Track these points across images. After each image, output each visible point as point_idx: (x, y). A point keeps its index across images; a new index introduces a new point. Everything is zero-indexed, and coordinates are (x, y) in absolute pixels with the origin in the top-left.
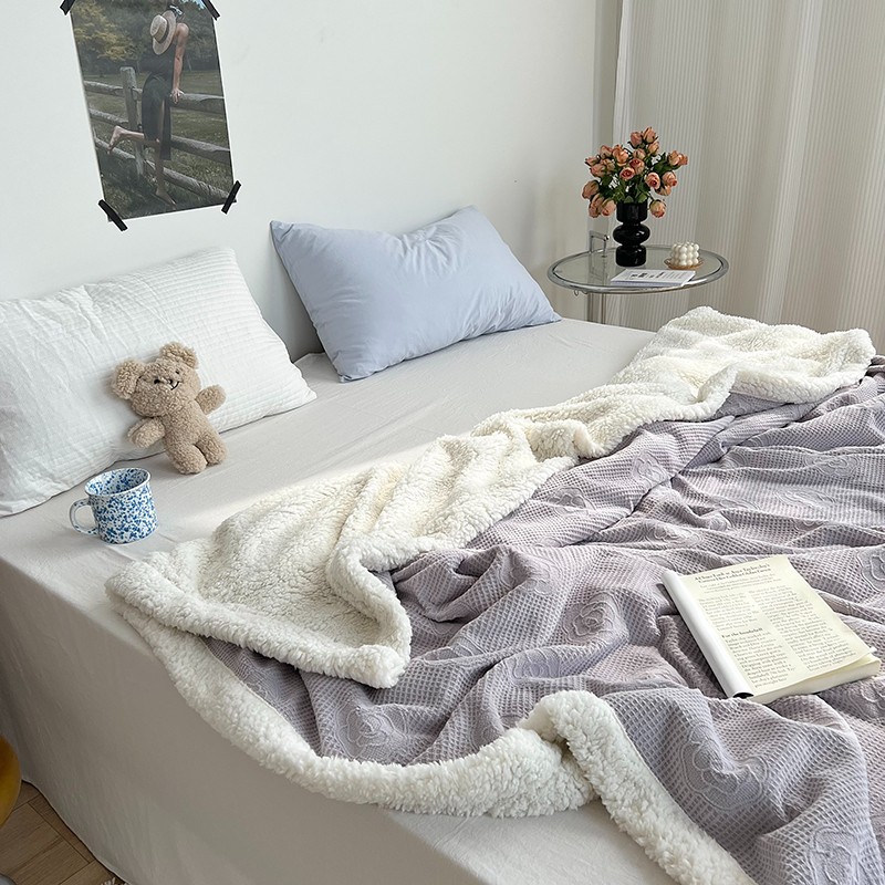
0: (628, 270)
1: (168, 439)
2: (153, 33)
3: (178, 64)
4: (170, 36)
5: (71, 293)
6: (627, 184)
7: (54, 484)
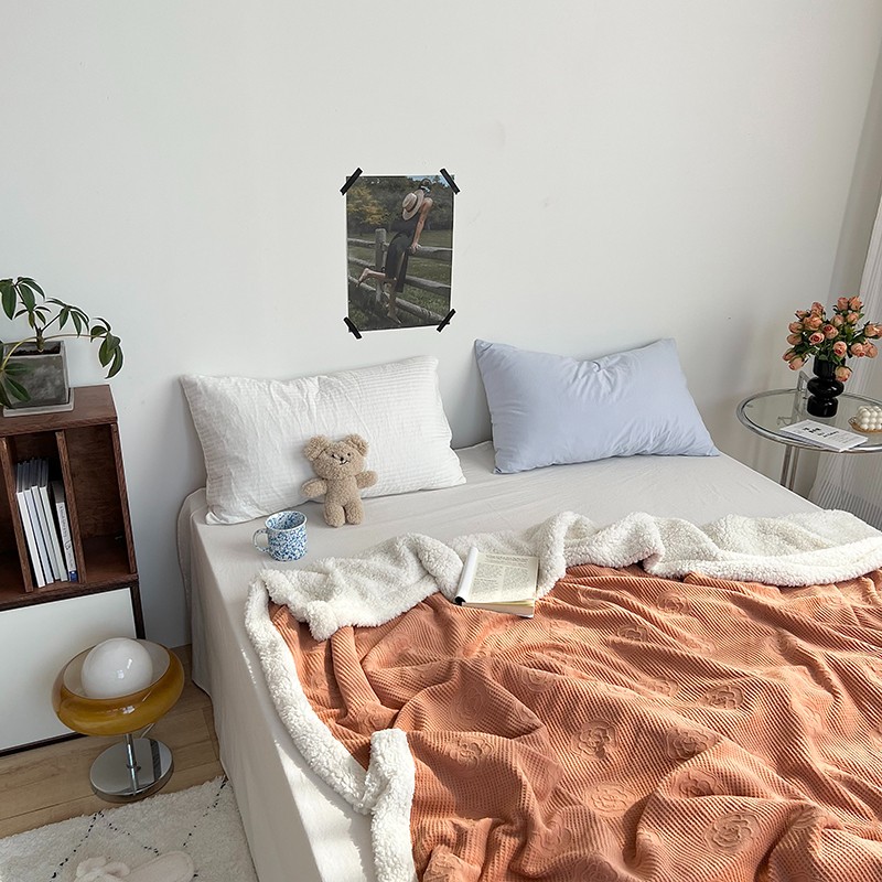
1: (327, 496)
2: (404, 205)
3: (420, 226)
4: (417, 208)
5: (307, 382)
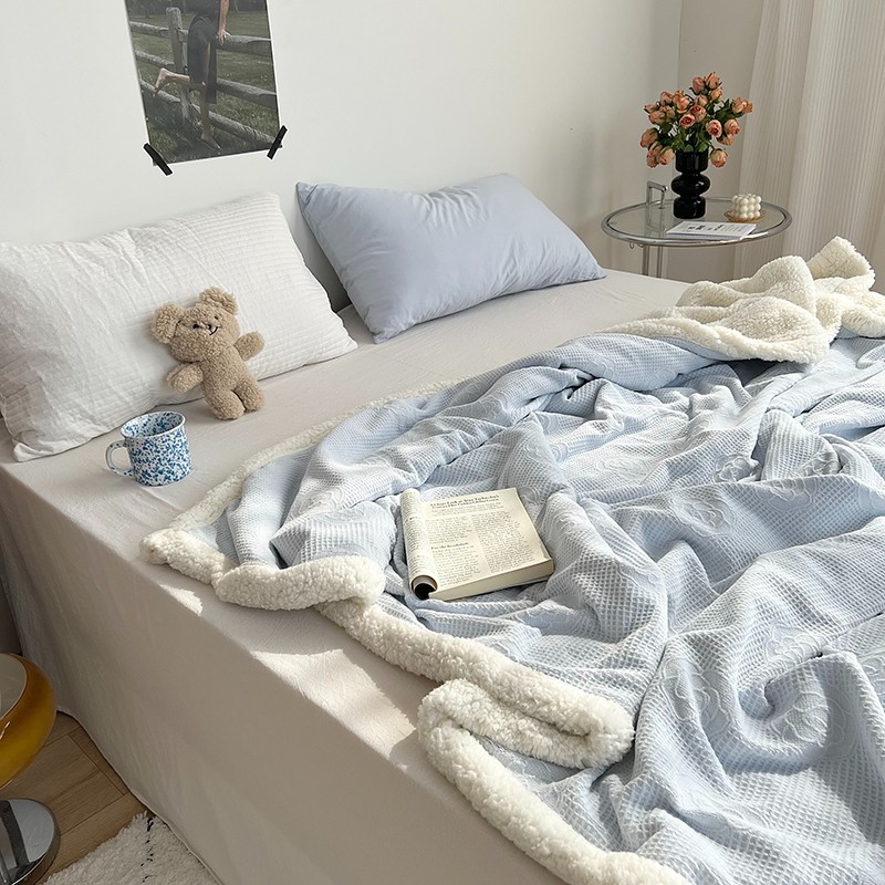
0: (685, 222)
1: (206, 384)
3: (225, 5)
5: (115, 236)
6: (688, 133)
7: (94, 426)
